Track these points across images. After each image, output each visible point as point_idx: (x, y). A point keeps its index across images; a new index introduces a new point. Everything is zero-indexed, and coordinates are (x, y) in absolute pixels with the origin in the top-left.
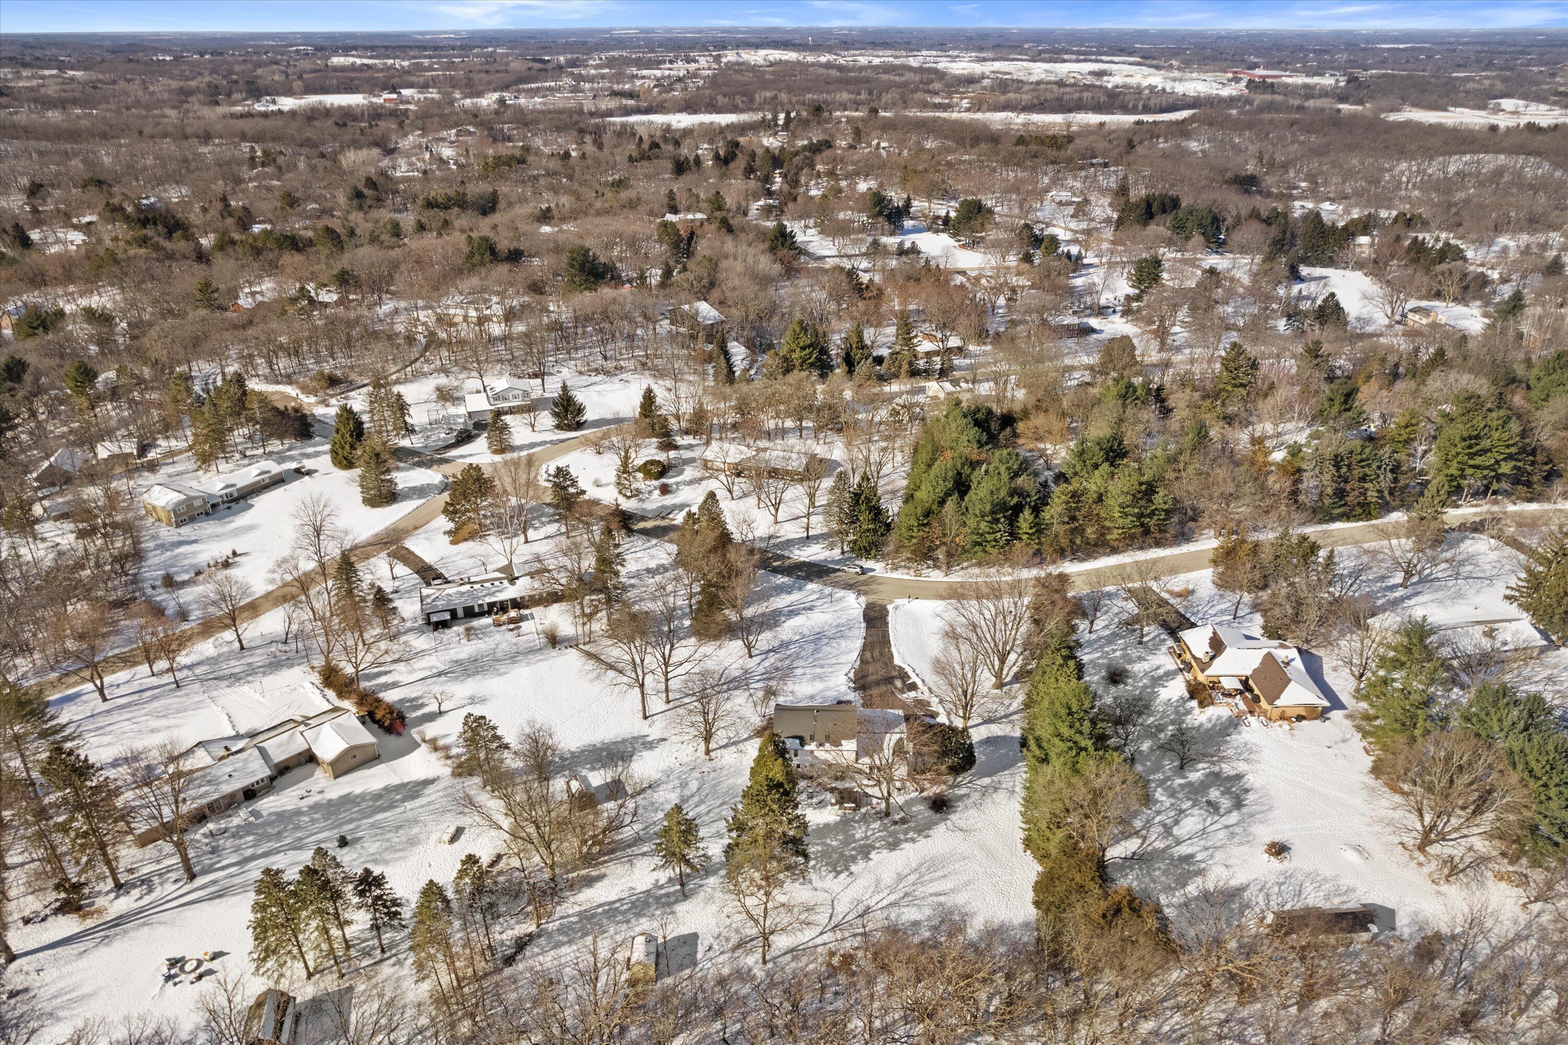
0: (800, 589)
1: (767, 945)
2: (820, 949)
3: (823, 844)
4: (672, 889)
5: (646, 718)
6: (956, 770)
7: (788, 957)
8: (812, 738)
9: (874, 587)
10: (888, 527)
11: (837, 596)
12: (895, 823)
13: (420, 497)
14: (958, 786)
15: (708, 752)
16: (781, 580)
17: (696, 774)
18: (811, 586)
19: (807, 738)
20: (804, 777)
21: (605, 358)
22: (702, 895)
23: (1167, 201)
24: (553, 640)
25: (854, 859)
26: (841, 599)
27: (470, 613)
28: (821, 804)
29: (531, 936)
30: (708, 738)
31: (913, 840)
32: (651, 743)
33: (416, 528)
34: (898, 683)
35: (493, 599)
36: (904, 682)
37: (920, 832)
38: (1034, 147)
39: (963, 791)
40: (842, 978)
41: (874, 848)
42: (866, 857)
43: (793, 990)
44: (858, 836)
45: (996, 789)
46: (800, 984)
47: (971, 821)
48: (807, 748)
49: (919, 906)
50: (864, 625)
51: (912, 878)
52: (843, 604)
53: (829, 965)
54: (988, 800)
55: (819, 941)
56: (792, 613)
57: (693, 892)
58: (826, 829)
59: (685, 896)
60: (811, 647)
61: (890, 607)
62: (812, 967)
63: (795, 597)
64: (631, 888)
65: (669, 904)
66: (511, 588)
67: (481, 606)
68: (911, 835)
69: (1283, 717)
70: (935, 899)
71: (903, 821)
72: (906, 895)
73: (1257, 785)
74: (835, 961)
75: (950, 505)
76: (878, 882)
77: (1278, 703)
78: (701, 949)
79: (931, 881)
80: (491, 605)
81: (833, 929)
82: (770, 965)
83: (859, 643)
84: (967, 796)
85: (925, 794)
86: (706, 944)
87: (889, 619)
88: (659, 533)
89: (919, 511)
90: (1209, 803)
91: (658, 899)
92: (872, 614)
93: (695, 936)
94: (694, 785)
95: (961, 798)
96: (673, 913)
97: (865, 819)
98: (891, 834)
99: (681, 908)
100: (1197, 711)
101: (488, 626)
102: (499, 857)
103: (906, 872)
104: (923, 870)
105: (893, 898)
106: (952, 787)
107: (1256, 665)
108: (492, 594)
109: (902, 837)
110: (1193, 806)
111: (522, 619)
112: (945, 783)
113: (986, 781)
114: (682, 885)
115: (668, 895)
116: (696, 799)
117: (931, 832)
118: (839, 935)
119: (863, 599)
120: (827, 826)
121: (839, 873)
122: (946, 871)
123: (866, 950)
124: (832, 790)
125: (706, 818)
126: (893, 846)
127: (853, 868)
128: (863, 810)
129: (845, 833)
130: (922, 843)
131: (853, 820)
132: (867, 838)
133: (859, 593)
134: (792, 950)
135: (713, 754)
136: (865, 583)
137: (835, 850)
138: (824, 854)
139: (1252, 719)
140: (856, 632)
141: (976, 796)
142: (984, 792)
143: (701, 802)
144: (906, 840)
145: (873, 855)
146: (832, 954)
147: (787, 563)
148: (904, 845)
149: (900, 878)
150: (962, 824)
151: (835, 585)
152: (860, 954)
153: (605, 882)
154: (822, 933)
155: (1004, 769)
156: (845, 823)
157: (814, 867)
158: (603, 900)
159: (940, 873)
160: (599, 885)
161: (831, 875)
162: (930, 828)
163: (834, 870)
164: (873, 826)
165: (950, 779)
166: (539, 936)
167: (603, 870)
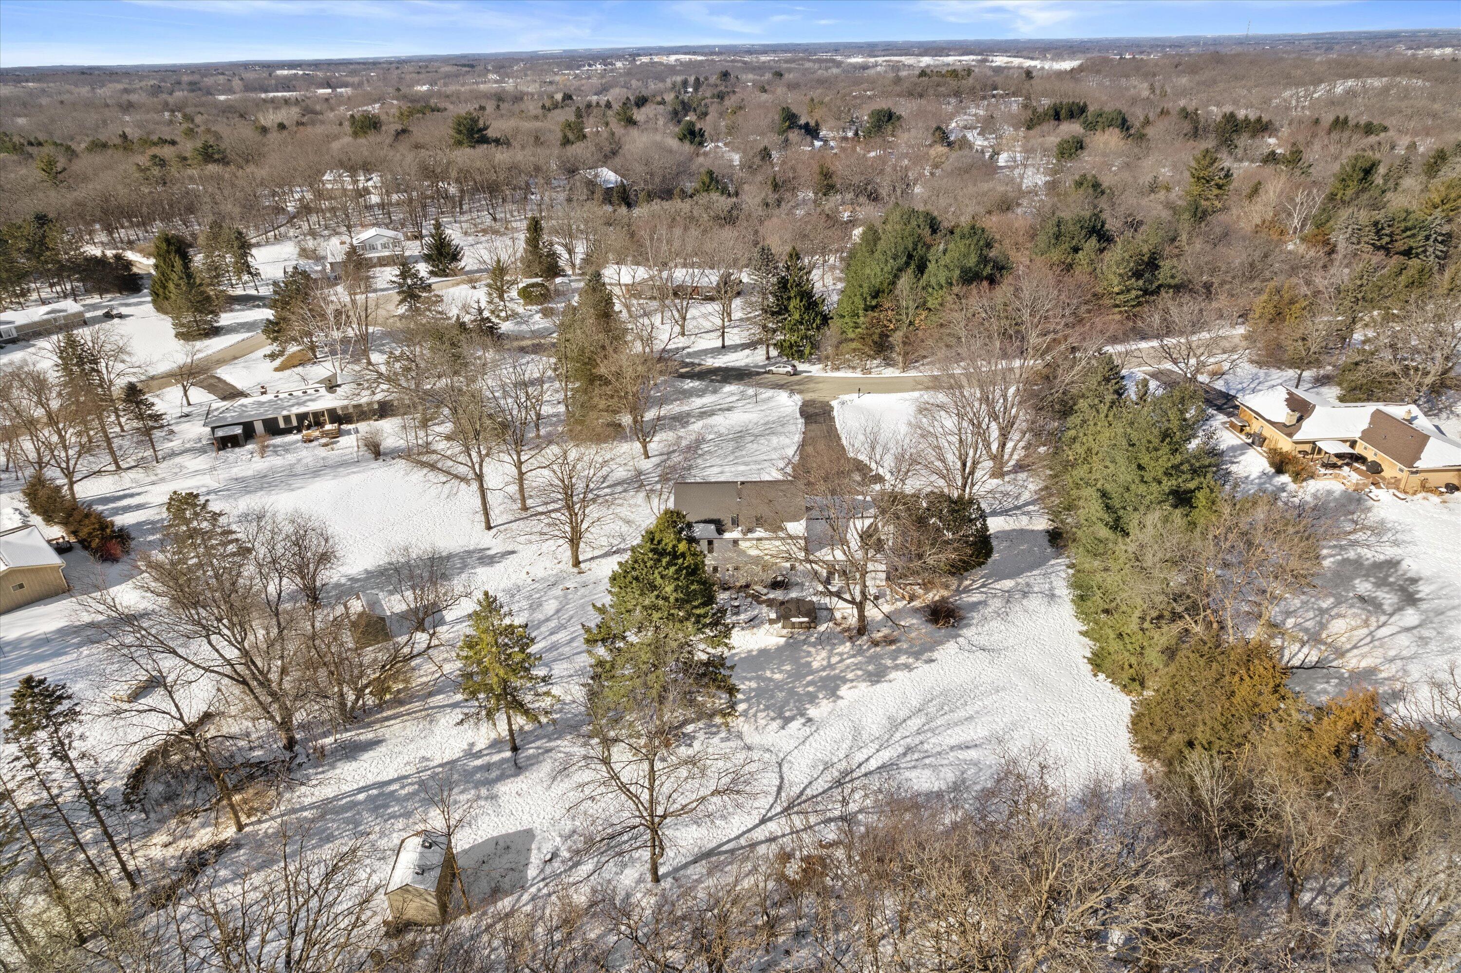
0: (715, 392)
1: (657, 845)
2: (762, 850)
3: (759, 678)
4: (496, 758)
5: (489, 528)
6: (960, 569)
7: (699, 869)
8: (735, 523)
9: (811, 385)
10: (826, 319)
11: (763, 396)
12: (876, 644)
13: (249, 330)
14: (967, 590)
15: (577, 563)
16: (689, 384)
17: (557, 591)
18: (728, 388)
19: (728, 522)
20: (726, 588)
21: (495, 219)
22: (546, 767)
23: (1075, 108)
24: (376, 451)
25: (812, 699)
26: (769, 399)
27: (273, 428)
28: (753, 622)
29: (221, 848)
30: (575, 541)
31: (908, 667)
32: (492, 557)
33: (235, 358)
34: (857, 477)
35: (302, 410)
36: (864, 476)
37: (917, 655)
38: (935, 78)
39: (975, 598)
40: (809, 902)
41: (845, 681)
42: (833, 694)
43: (712, 930)
44: (815, 665)
45: (1025, 595)
46: (723, 919)
47: (996, 636)
48: (727, 535)
49: (934, 767)
50: (801, 421)
51: (915, 723)
52: (771, 404)
53: (782, 878)
54: (1017, 608)
55: (760, 834)
56: (704, 414)
57: (535, 761)
58: (764, 657)
59: (518, 768)
60: (732, 445)
61: (834, 403)
62: (747, 883)
63: (708, 400)
64: (424, 759)
65: (490, 783)
66: (330, 396)
67: (287, 419)
68: (902, 659)
69: (1424, 487)
70: (963, 755)
71: (889, 641)
72: (909, 750)
73: (1425, 573)
74: (793, 870)
75: (905, 281)
76: (857, 732)
77: (1420, 464)
78: (535, 859)
79: (949, 726)
80: (301, 417)
81: (787, 810)
82: (666, 884)
83: (798, 438)
84: (984, 603)
85: (916, 604)
86: (547, 849)
87: (835, 413)
88: (537, 349)
89: (866, 290)
90: (1362, 599)
91: (468, 776)
92: (811, 410)
93: (528, 835)
94: (551, 607)
95: (974, 606)
96: (493, 797)
97: (825, 640)
98: (871, 660)
99: (507, 789)
100: (1292, 487)
101: (297, 442)
102: (207, 717)
103: (902, 715)
104: (932, 709)
105: (885, 756)
106: (958, 592)
107: (1365, 425)
108: (303, 403)
109: (889, 663)
110: (1338, 603)
111: (339, 433)
112: (947, 587)
113: (1008, 584)
114: (515, 749)
115: (488, 767)
116: (553, 624)
117: (935, 655)
118: (798, 822)
119: (798, 399)
120: (764, 653)
121: (787, 721)
122: (970, 710)
123: (849, 847)
124: (770, 603)
125: (566, 650)
126: (877, 676)
127: (812, 712)
128: (822, 628)
129: (795, 661)
130: (922, 670)
131: (805, 642)
132: (830, 666)
133: (792, 392)
134: (708, 854)
135: (582, 565)
136: (799, 383)
137: (779, 686)
138: (760, 693)
139: (1375, 492)
140: (792, 428)
141: (996, 604)
142: (1008, 596)
143: (561, 627)
144: (897, 667)
145: (843, 691)
146: (785, 857)
147: (697, 369)
148: (893, 675)
149: (895, 725)
150: (983, 640)
151: (759, 385)
152: (840, 853)
153: (382, 749)
154: (763, 821)
155: (1031, 568)
156: (792, 646)
157: (745, 713)
158: (371, 779)
159: (962, 714)
160: (367, 756)
161: (775, 725)
162: (931, 649)
163: (780, 716)
164: (840, 649)
165: (954, 583)
166: (238, 846)
167: (380, 733)
